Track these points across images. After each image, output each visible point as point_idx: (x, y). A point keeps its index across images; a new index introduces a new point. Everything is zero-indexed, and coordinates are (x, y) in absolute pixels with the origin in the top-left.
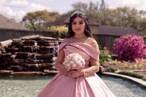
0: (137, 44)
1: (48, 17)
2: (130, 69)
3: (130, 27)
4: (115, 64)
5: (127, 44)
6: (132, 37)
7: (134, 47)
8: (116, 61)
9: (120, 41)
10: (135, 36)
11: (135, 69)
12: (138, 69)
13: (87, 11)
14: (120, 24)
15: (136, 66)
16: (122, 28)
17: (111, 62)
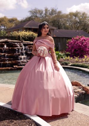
0: (86, 44)
1: (8, 23)
2: (79, 62)
3: (82, 29)
4: (68, 60)
5: (78, 43)
6: (82, 37)
7: (83, 45)
8: (69, 57)
9: (72, 42)
10: (84, 37)
11: (83, 62)
12: (85, 62)
13: (43, 16)
14: (72, 27)
15: (84, 60)
16: (74, 30)
17: (65, 58)
